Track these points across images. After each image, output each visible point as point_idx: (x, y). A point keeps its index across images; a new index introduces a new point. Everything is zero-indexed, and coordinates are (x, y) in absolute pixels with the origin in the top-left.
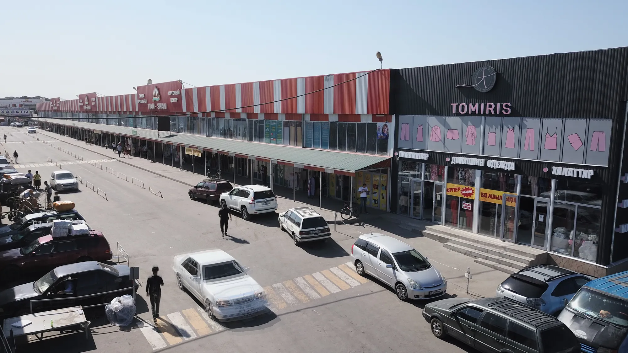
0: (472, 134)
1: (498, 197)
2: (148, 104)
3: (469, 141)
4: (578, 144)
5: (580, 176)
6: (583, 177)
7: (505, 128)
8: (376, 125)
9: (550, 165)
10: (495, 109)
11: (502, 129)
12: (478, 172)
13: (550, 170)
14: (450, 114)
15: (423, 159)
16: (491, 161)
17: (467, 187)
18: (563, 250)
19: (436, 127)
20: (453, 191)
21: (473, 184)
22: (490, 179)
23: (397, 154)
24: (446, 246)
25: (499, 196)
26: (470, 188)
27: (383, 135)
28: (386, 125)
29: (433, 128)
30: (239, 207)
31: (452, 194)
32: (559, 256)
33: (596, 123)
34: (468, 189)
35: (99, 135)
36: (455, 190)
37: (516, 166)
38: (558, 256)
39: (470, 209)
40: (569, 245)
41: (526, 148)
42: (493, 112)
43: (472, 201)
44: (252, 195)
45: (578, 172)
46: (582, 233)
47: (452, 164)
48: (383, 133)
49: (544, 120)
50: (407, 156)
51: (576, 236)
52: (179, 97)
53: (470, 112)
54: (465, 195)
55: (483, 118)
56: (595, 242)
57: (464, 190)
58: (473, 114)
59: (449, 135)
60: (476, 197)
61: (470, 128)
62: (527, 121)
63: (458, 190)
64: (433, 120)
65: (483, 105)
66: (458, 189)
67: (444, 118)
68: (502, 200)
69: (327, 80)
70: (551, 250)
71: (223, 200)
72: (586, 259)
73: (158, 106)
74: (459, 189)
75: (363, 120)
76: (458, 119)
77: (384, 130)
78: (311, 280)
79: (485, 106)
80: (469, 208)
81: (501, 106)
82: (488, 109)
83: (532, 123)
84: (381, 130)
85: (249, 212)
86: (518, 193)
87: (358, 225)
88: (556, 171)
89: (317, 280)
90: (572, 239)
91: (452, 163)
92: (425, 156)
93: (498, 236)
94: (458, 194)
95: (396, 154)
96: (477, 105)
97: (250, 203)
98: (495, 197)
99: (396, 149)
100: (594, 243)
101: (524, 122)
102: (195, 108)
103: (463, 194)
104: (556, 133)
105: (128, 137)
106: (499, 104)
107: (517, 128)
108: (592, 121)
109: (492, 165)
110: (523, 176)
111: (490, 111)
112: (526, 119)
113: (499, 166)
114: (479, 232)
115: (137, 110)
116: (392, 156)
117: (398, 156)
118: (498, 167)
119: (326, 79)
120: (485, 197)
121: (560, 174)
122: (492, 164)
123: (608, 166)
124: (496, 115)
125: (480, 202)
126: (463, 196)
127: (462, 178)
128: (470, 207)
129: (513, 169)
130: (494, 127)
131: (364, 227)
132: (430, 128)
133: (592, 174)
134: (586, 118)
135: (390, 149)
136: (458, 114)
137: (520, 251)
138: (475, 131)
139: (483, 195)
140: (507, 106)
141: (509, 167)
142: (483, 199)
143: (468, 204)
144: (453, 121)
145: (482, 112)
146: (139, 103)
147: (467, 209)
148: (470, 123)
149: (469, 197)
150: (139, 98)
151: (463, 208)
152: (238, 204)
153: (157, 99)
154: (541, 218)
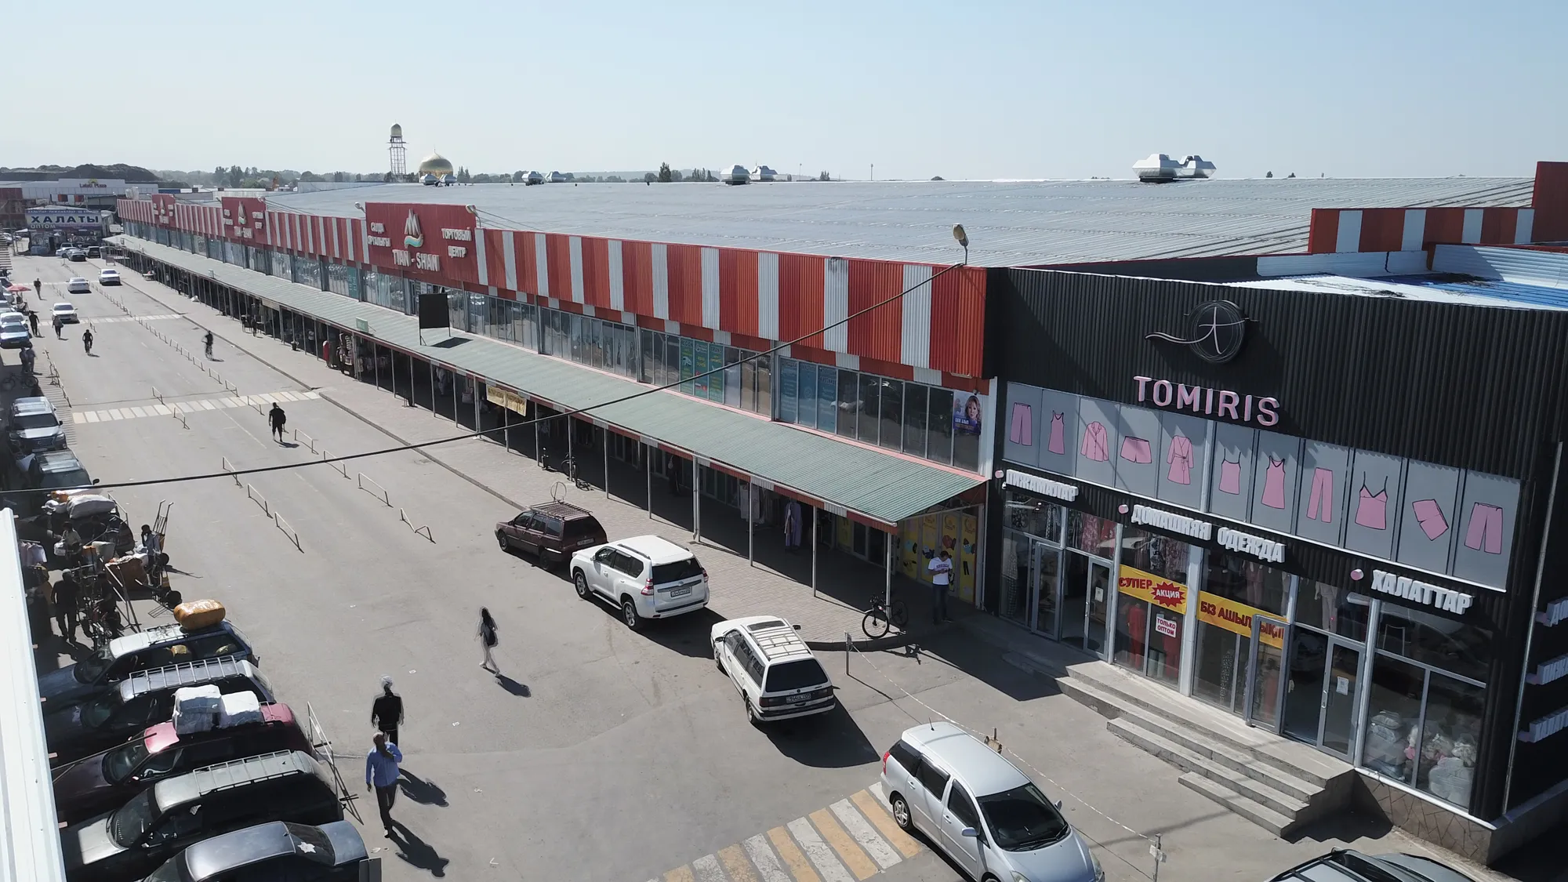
0: (1184, 458)
1: (1241, 617)
2: (394, 251)
3: (1177, 472)
4: (1435, 526)
5: (1438, 605)
6: (1445, 608)
7: (1264, 458)
8: (950, 395)
9: (1369, 566)
10: (1240, 409)
11: (1254, 458)
12: (1196, 553)
13: (1368, 579)
14: (1131, 400)
15: (1062, 498)
16: (1228, 532)
17: (1169, 582)
18: (1393, 769)
19: (1097, 425)
20: (1134, 586)
21: (1182, 578)
22: (1224, 571)
23: (1002, 476)
24: (1111, 728)
25: (1243, 616)
26: (1176, 585)
27: (967, 422)
28: (974, 399)
29: (1090, 426)
30: (617, 597)
31: (1131, 591)
32: (1382, 783)
33: (1481, 484)
34: (1171, 588)
35: (275, 312)
36: (1138, 583)
37: (1287, 552)
38: (1379, 781)
39: (1174, 636)
40: (1407, 759)
41: (1312, 514)
42: (1234, 416)
43: (1179, 618)
44: (646, 573)
45: (1434, 594)
46: (1437, 735)
47: (1132, 521)
48: (968, 417)
49: (1357, 453)
50: (1024, 485)
51: (1424, 741)
52: (470, 246)
53: (1179, 406)
54: (1162, 599)
55: (1210, 423)
56: (1469, 763)
57: (1160, 587)
58: (1187, 409)
59: (1128, 450)
60: (1189, 608)
61: (1179, 443)
62: (1316, 451)
63: (1145, 586)
64: (1089, 408)
65: (1210, 393)
66: (1145, 582)
67: (1117, 406)
68: (1250, 627)
69: (833, 269)
70: (1364, 765)
71: (577, 569)
72: (1446, 800)
73: (418, 260)
74: (1149, 583)
75: (918, 378)
76: (1149, 415)
77: (970, 410)
78: (786, 848)
79: (1216, 396)
80: (1172, 633)
81: (1255, 403)
82: (1222, 405)
83: (1328, 456)
84: (963, 409)
85: (641, 613)
86: (1289, 618)
87: (905, 652)
88: (1382, 581)
89: (800, 847)
90: (1415, 748)
91: (1134, 519)
92: (1068, 492)
93: (1238, 707)
94: (1146, 595)
95: (999, 474)
96: (1197, 390)
97: (642, 593)
98: (1233, 617)
99: (999, 463)
100: (1465, 765)
101: (1311, 451)
102: (510, 279)
103: (1157, 598)
104: (1384, 490)
105: (347, 334)
106: (1249, 398)
107: (1292, 462)
108: (1471, 476)
109: (1230, 541)
110: (1302, 579)
111: (1227, 410)
112: (1315, 445)
113: (1245, 546)
114: (1192, 694)
115: (367, 261)
116: (988, 477)
117: (1004, 479)
118: (1243, 550)
119: (831, 268)
120: (1209, 612)
121: (1391, 593)
122: (1229, 538)
123: (1505, 591)
124: (1240, 421)
125: (1198, 623)
126: (1157, 603)
127: (1157, 556)
128: (1175, 630)
129: (1280, 561)
130: (1237, 451)
131: (919, 662)
132: (1082, 427)
133: (1467, 605)
134: (1459, 467)
135: (984, 464)
136: (1149, 404)
137: (1288, 765)
138: (1190, 453)
139: (1205, 607)
140: (1268, 405)
141: (1269, 552)
142: (1205, 618)
143: (1169, 622)
144: (1138, 418)
145: (1208, 410)
146: (370, 243)
147: (1166, 633)
148: (1178, 431)
149: (1171, 608)
150: (370, 233)
151: (1157, 629)
152: (615, 588)
153: (416, 242)
154: (1343, 686)
